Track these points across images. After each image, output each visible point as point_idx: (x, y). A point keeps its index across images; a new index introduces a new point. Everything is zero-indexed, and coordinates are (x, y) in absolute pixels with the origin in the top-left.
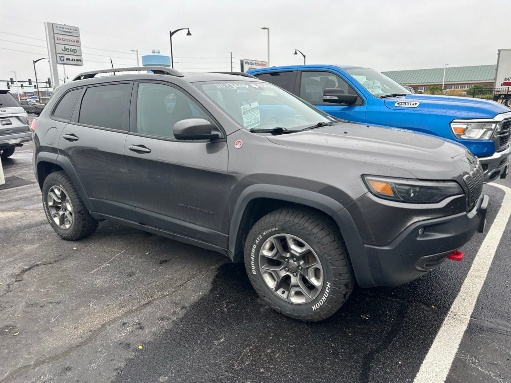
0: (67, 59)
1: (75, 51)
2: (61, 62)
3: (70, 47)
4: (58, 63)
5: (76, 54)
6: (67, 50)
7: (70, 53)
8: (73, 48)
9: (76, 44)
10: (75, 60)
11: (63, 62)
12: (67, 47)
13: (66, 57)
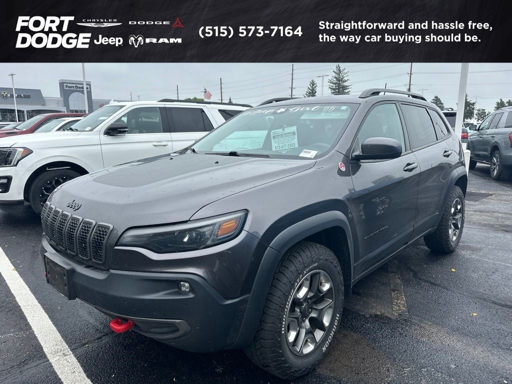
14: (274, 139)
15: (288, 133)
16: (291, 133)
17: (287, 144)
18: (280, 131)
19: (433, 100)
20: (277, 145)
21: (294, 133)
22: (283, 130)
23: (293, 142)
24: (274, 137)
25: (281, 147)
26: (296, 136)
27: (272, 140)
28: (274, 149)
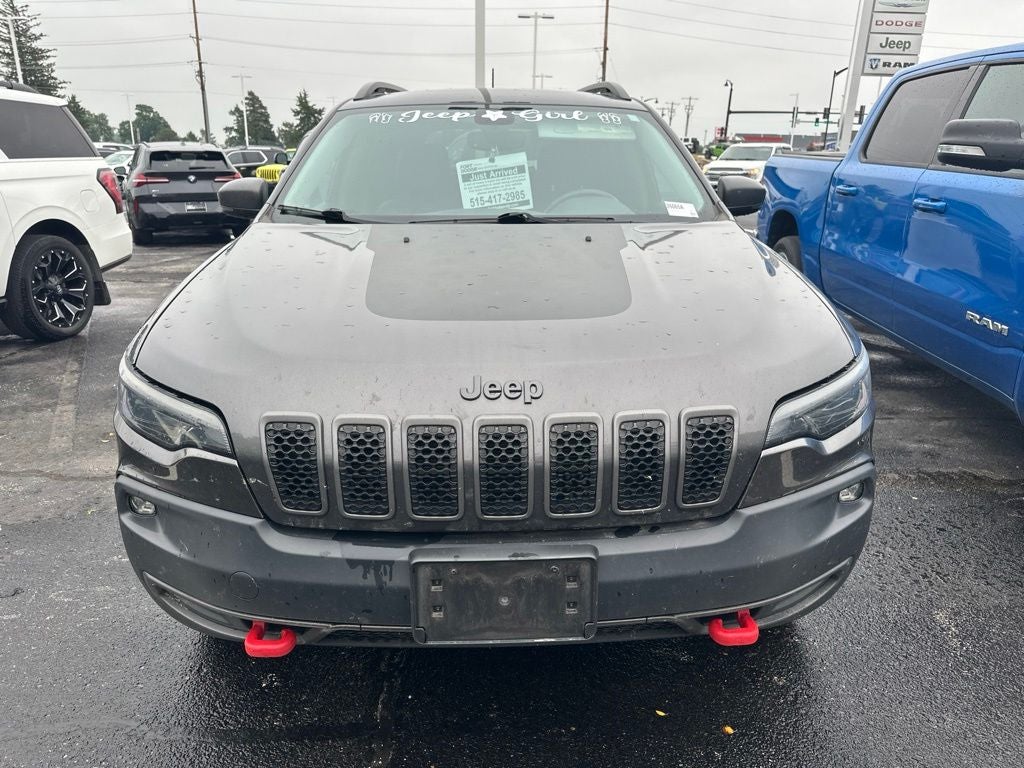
0: (885, 65)
1: (907, 45)
2: (871, 71)
3: (896, 38)
4: (863, 74)
5: (907, 51)
6: (889, 44)
7: (895, 50)
8: (903, 38)
9: (913, 29)
10: (900, 66)
11: (876, 71)
12: (892, 38)
13: (884, 59)
14: (464, 181)
15: (505, 169)
16: (513, 168)
17: (503, 193)
18: (482, 163)
19: (246, 99)
20: (475, 195)
21: (521, 169)
22: (492, 160)
23: (518, 188)
24: (466, 178)
25: (486, 199)
26: (527, 175)
27: (462, 185)
28: (467, 205)
